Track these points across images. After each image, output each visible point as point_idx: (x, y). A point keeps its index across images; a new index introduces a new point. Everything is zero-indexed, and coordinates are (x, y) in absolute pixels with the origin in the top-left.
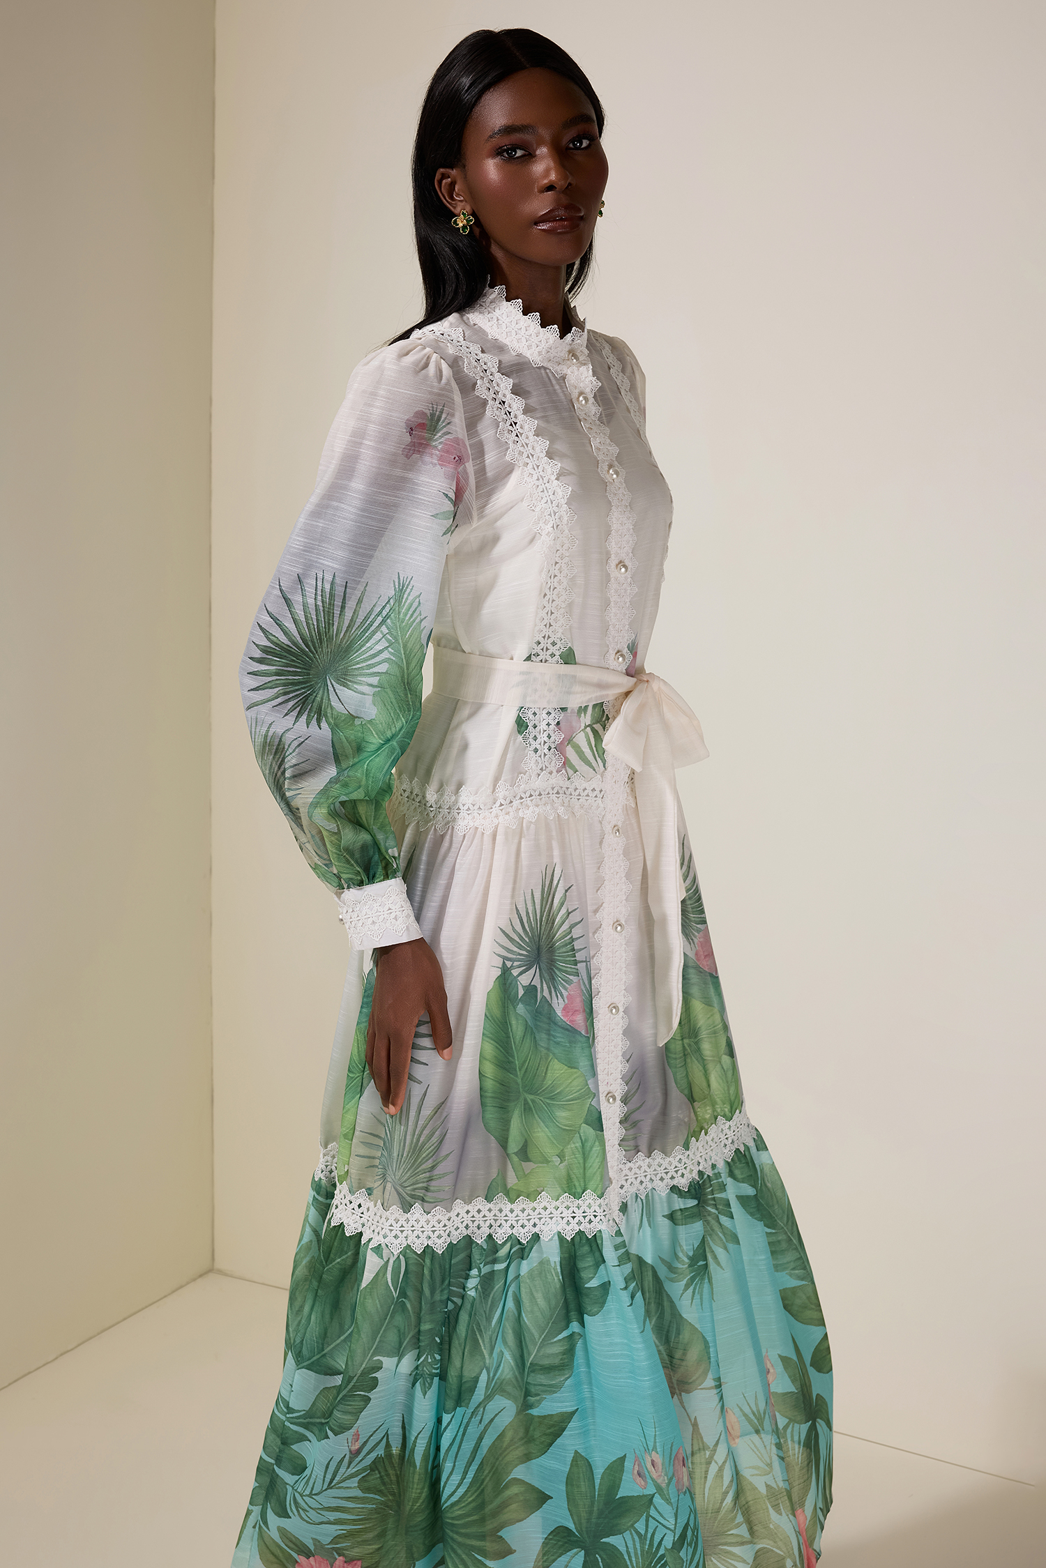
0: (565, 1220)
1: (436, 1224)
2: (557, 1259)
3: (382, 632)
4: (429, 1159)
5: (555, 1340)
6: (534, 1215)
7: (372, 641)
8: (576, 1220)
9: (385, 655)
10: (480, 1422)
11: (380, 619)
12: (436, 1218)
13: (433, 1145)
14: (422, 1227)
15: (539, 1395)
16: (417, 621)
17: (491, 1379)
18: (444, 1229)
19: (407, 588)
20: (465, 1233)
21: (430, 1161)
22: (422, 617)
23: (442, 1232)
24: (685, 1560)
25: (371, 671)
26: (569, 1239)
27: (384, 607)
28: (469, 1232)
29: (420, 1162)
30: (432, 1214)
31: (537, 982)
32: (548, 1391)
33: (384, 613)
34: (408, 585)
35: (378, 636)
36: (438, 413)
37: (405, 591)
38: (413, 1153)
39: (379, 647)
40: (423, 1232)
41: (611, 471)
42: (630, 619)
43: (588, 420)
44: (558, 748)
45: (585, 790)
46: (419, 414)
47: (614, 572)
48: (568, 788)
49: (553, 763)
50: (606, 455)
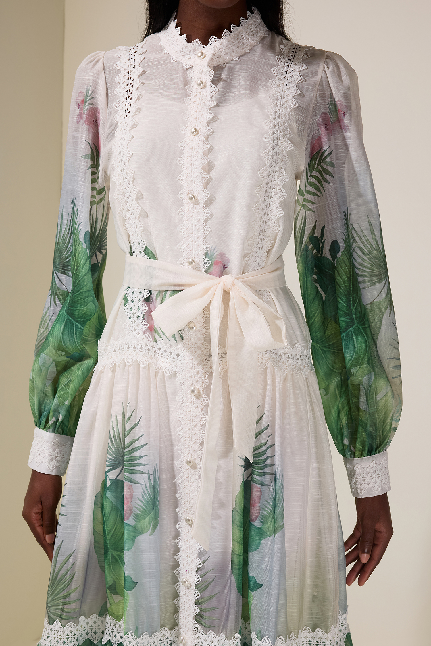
1: (69, 634)
4: (64, 590)
12: (69, 630)
13: (66, 581)
14: (60, 636)
18: (74, 636)
20: (87, 637)
21: (64, 592)
23: (73, 639)
27: (71, 220)
28: (89, 636)
29: (58, 592)
30: (66, 627)
33: (71, 224)
38: (53, 585)
40: (60, 639)
41: (193, 130)
42: (205, 234)
43: (199, 96)
44: (145, 317)
45: (165, 351)
46: (81, 94)
47: (186, 200)
48: (153, 347)
49: (140, 327)
50: (197, 119)
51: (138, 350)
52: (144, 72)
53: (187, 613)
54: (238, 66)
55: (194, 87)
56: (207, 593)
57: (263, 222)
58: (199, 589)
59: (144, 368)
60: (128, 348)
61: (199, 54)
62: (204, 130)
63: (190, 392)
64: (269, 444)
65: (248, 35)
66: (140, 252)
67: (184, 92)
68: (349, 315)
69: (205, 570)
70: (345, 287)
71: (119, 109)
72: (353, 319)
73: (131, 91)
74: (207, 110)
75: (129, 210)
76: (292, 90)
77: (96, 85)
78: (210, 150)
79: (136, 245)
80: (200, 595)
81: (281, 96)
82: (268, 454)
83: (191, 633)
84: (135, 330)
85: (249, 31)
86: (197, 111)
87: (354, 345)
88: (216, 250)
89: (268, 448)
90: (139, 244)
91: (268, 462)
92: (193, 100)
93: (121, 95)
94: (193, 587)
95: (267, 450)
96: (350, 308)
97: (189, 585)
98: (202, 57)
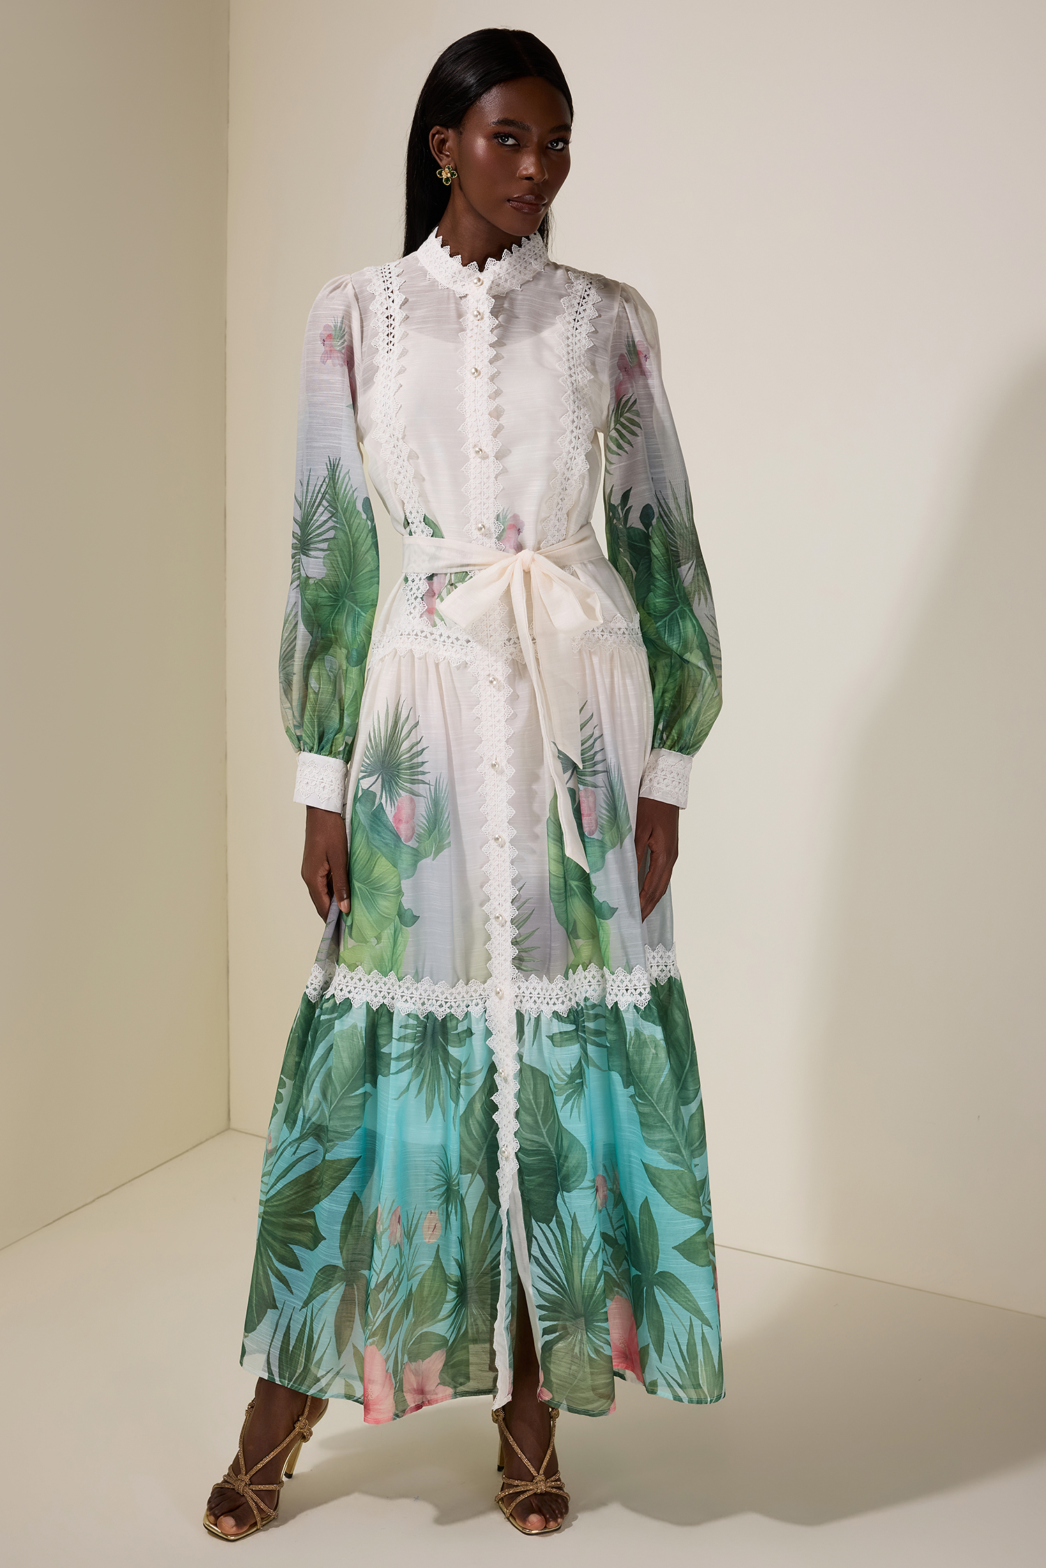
0: (374, 993)
2: (364, 1025)
3: (323, 506)
5: (353, 1094)
6: (351, 984)
7: (317, 514)
8: (382, 994)
9: (330, 524)
10: (294, 1154)
11: (320, 495)
15: (333, 1141)
16: (350, 493)
17: (306, 1121)
19: (337, 467)
22: (354, 489)
24: (382, 1302)
25: (321, 538)
26: (375, 1009)
27: (321, 485)
31: (377, 788)
32: (340, 1137)
33: (322, 490)
34: (338, 465)
35: (321, 509)
36: (339, 324)
37: (337, 469)
39: (323, 518)
41: (473, 370)
42: (496, 493)
43: (476, 330)
44: (424, 599)
45: (449, 637)
46: (327, 327)
47: (472, 455)
48: (432, 634)
49: (417, 610)
50: (477, 358)
51: (412, 638)
52: (406, 301)
53: (503, 958)
54: (520, 297)
55: (469, 319)
56: (526, 930)
57: (565, 479)
58: (516, 924)
59: (420, 659)
60: (402, 635)
61: (476, 281)
62: (487, 370)
63: (489, 684)
64: (596, 735)
65: (531, 258)
66: (420, 522)
67: (458, 326)
68: (671, 595)
69: (523, 900)
70: (664, 561)
71: (380, 349)
72: (676, 599)
73: (392, 326)
74: (487, 346)
75: (400, 473)
76: (584, 327)
77: (347, 317)
78: (497, 393)
79: (414, 514)
80: (517, 932)
81: (572, 335)
82: (597, 747)
83: (509, 981)
84: (411, 613)
85: (532, 253)
86: (475, 348)
87: (680, 630)
88: (509, 511)
89: (595, 740)
90: (418, 512)
91: (598, 757)
92: (469, 335)
93: (381, 330)
94: (509, 923)
95: (594, 743)
96: (672, 585)
97: (503, 922)
98: (479, 284)
